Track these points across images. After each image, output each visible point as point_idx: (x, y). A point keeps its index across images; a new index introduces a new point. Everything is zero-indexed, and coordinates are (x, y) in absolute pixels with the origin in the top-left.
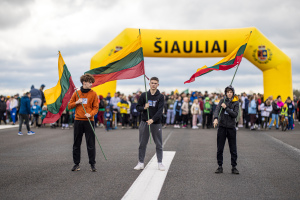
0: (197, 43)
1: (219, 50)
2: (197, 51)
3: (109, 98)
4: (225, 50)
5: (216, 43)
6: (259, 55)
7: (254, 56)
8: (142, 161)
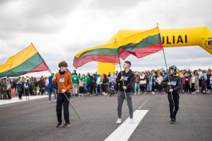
0: (167, 37)
1: (182, 41)
2: (168, 43)
3: (109, 76)
4: (186, 42)
5: (180, 37)
7: (205, 44)
8: (120, 118)
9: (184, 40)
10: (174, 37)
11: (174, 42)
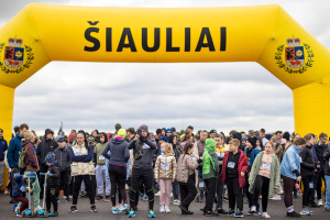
0: (169, 31)
1: (211, 46)
2: (170, 48)
4: (223, 48)
5: (206, 31)
6: (289, 56)
7: (278, 58)
9: (217, 42)
10: (188, 31)
11: (187, 48)
